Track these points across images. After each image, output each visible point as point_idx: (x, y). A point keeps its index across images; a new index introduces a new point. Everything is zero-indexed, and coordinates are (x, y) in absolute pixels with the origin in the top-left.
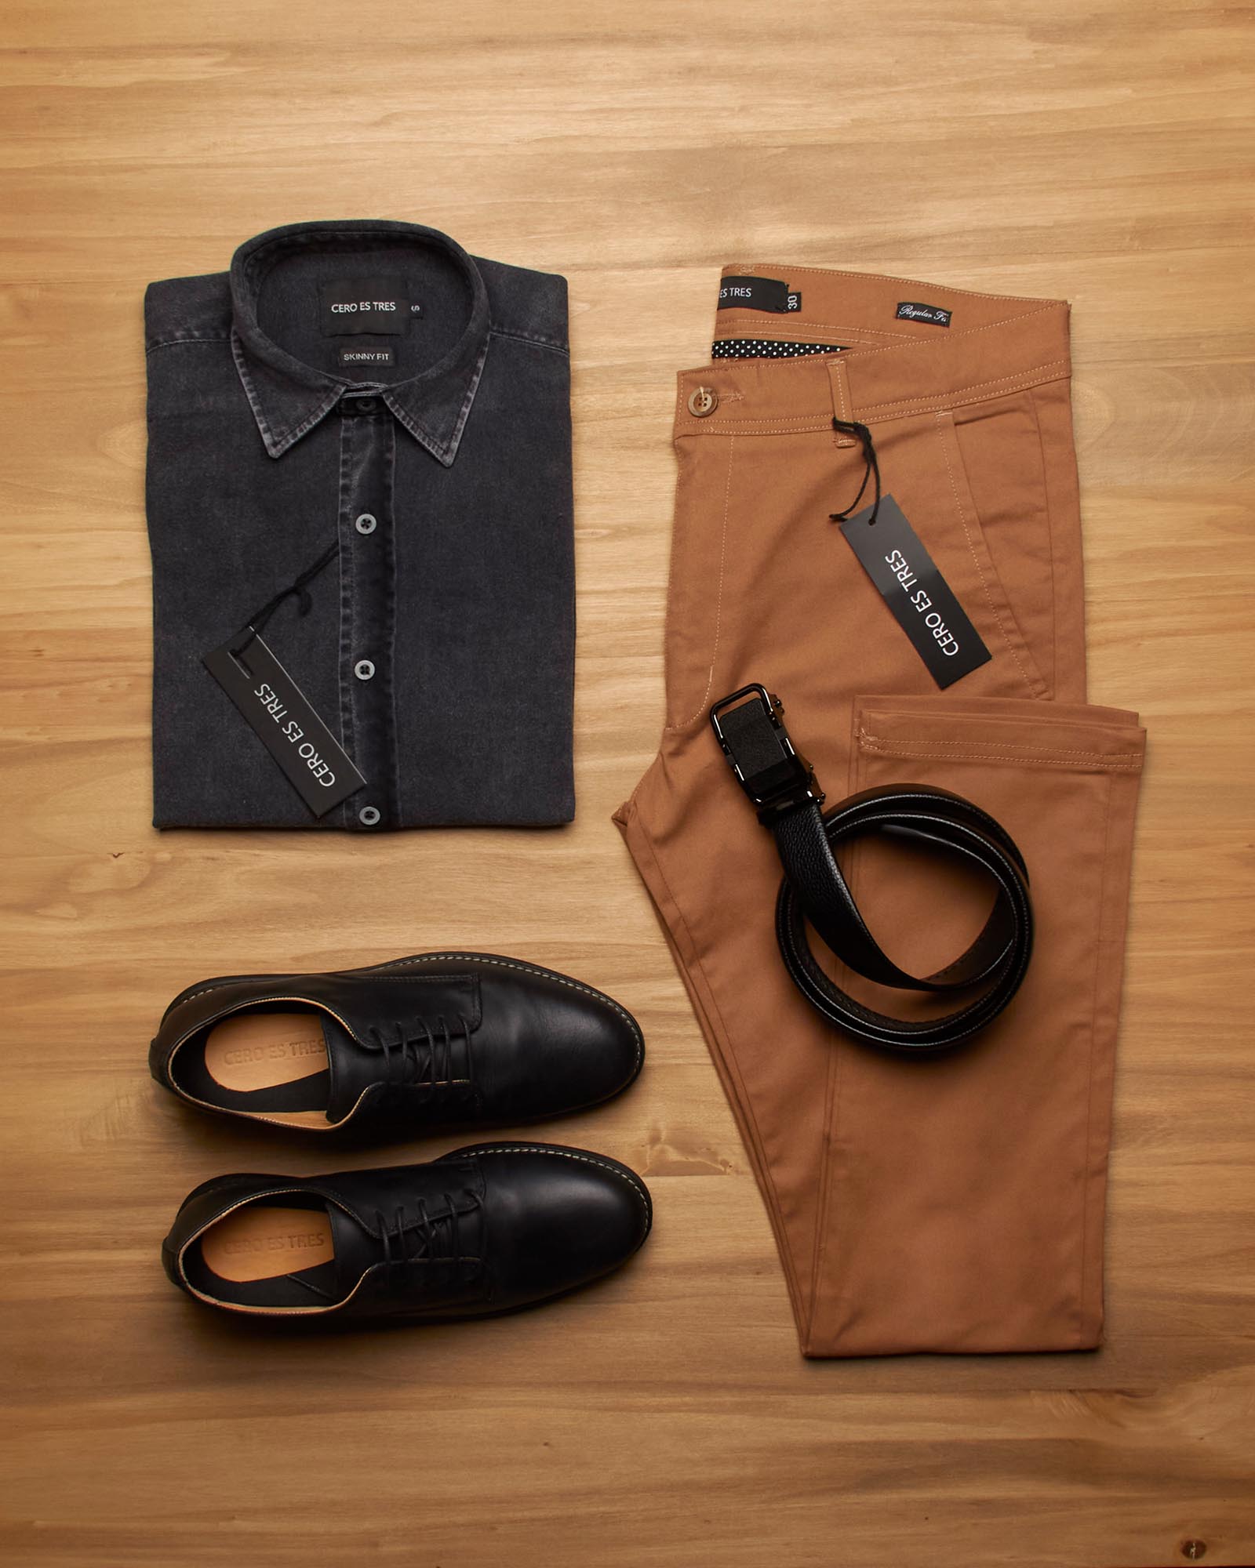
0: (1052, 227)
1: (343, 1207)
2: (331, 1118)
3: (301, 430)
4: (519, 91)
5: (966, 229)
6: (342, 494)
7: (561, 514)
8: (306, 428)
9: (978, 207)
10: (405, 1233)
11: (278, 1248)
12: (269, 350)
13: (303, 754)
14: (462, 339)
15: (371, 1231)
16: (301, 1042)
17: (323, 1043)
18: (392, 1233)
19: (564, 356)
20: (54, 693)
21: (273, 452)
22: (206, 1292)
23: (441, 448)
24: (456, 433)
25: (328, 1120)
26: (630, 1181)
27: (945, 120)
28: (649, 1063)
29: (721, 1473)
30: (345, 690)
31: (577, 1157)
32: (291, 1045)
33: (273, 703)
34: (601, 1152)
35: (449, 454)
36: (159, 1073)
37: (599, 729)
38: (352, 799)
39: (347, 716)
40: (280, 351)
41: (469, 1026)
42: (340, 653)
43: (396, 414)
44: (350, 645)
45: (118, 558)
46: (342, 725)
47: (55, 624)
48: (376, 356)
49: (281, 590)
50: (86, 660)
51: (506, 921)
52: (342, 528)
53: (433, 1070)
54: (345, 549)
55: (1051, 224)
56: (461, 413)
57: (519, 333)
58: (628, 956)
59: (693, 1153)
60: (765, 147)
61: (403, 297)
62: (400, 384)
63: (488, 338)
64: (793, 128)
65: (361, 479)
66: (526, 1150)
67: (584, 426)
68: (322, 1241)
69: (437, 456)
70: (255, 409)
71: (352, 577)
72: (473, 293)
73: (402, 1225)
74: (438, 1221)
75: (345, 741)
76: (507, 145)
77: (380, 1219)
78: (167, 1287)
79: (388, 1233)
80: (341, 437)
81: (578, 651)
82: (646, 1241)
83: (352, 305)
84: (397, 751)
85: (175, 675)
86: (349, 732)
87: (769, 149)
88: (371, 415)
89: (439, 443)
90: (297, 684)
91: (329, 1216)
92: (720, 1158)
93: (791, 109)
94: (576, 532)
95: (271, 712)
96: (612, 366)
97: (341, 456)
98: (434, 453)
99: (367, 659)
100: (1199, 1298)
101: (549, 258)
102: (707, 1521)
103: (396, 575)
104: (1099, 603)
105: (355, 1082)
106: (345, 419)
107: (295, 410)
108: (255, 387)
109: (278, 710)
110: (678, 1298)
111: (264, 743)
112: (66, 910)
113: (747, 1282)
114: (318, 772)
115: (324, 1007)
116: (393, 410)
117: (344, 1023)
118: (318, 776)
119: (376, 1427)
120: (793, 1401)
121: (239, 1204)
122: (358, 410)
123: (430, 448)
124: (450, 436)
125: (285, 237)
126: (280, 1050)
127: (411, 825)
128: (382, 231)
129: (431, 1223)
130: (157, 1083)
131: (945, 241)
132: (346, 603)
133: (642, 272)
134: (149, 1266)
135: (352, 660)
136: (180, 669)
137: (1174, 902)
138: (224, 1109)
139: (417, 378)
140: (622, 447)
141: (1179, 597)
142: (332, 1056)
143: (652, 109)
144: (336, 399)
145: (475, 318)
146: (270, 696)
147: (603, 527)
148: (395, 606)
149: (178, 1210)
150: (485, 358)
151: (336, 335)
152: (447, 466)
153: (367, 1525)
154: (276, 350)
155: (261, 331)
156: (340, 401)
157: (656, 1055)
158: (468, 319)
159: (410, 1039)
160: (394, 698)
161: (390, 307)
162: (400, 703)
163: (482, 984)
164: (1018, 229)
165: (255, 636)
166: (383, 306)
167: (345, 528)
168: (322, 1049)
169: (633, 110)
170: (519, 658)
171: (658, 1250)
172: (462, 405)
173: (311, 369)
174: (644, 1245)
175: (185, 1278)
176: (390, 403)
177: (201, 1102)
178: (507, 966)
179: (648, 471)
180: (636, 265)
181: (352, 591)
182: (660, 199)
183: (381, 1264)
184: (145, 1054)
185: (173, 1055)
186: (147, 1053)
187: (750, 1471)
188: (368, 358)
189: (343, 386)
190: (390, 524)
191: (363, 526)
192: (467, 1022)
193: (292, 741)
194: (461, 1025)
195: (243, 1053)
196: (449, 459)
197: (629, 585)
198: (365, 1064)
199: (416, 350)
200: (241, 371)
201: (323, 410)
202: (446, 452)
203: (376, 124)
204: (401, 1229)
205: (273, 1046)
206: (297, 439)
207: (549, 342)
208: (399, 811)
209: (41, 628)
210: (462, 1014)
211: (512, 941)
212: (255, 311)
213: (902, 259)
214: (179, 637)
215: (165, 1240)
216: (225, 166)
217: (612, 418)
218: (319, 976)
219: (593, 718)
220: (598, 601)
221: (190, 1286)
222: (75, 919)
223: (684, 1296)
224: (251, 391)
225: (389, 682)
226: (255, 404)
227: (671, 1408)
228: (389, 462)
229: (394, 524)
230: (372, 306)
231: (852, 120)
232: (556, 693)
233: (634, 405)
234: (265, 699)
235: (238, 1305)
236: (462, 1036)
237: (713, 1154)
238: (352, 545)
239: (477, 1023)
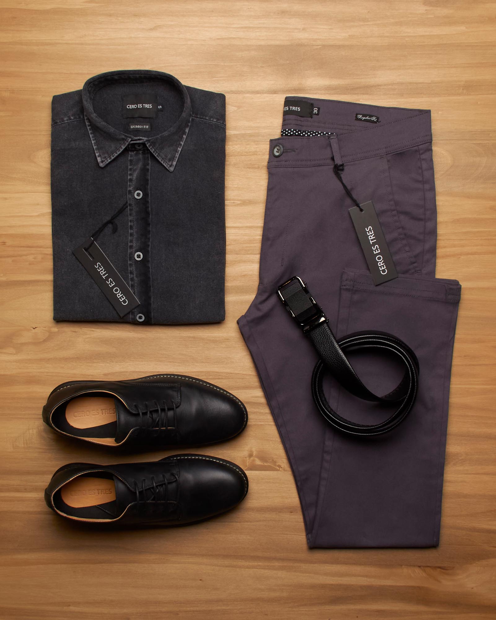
0: (430, 83)
1: (120, 478)
2: (117, 441)
3: (113, 156)
4: (211, 18)
5: (394, 83)
6: (129, 182)
7: (219, 193)
8: (115, 155)
9: (399, 74)
10: (146, 490)
11: (93, 494)
12: (101, 123)
13: (115, 292)
14: (179, 120)
15: (131, 489)
16: (106, 409)
17: (115, 410)
18: (140, 490)
19: (224, 128)
20: (10, 260)
21: (101, 165)
22: (62, 512)
23: (169, 165)
24: (175, 158)
25: (116, 442)
26: (240, 472)
27: (387, 37)
28: (249, 423)
29: (273, 595)
30: (131, 265)
31: (218, 461)
32: (101, 410)
33: (102, 271)
34: (228, 459)
35: (172, 167)
36: (46, 419)
37: (234, 284)
38: (134, 311)
39: (132, 276)
40: (106, 124)
41: (176, 405)
42: (129, 249)
43: (151, 150)
44: (133, 245)
45: (38, 204)
46: (130, 280)
47: (11, 231)
48: (143, 126)
49: (105, 221)
50: (24, 247)
51: (192, 362)
52: (129, 196)
53: (160, 422)
54: (130, 205)
55: (430, 82)
56: (177, 150)
57: (204, 117)
58: (243, 379)
59: (266, 462)
60: (312, 45)
61: (155, 102)
62: (152, 138)
63: (191, 120)
64: (324, 38)
65: (137, 176)
66: (197, 458)
67: (232, 158)
68: (111, 492)
69: (167, 168)
70: (95, 147)
71: (133, 217)
72: (184, 101)
73: (145, 486)
74: (159, 485)
75: (131, 287)
76: (206, 40)
77: (136, 484)
78: (46, 508)
79: (138, 490)
80: (129, 159)
81: (227, 251)
82: (246, 497)
83: (135, 105)
84: (152, 291)
85: (62, 257)
86: (133, 283)
87: (314, 46)
88: (141, 150)
89: (168, 162)
90: (111, 263)
91: (114, 482)
92: (277, 464)
93: (324, 30)
94: (226, 202)
95: (102, 275)
96: (245, 134)
97: (129, 167)
98: (166, 166)
99: (139, 252)
100: (474, 530)
101: (221, 88)
102: (267, 615)
103: (150, 216)
104: (444, 240)
105: (127, 427)
106: (130, 152)
107: (111, 148)
108: (95, 138)
109: (104, 274)
110: (257, 521)
111: (99, 287)
112: (11, 350)
113: (286, 516)
114: (121, 299)
115: (116, 395)
116: (149, 149)
117: (124, 402)
118: (121, 301)
119: (130, 570)
120: (304, 566)
121: (77, 475)
122: (135, 148)
123: (164, 164)
124: (172, 160)
125: (108, 76)
126: (97, 412)
127: (157, 323)
128: (148, 74)
129: (157, 486)
130: (45, 424)
131: (386, 87)
132: (131, 227)
133: (259, 95)
134: (39, 500)
135: (133, 252)
136: (64, 254)
137: (469, 365)
138: (73, 436)
139: (160, 135)
140: (248, 167)
141: (477, 239)
142: (118, 416)
143: (266, 28)
144: (127, 144)
145: (185, 111)
146: (101, 268)
147: (238, 200)
148: (150, 229)
149: (52, 477)
150: (189, 128)
151: (128, 118)
152: (171, 172)
153: (125, 611)
154: (104, 123)
155: (96, 115)
156: (129, 144)
157: (253, 420)
158: (182, 111)
159: (151, 410)
160: (151, 268)
161: (150, 106)
162: (153, 271)
163: (182, 388)
164: (416, 83)
165: (94, 242)
166: (147, 106)
167: (130, 197)
168: (114, 412)
169: (258, 28)
170: (202, 252)
171: (251, 501)
172: (178, 147)
173: (118, 131)
174: (245, 499)
175: (54, 505)
176: (148, 146)
177: (63, 432)
178: (192, 381)
179: (258, 178)
180: (257, 92)
181: (133, 222)
182: (268, 65)
183: (135, 502)
184: (40, 412)
185: (52, 413)
186: (42, 411)
187: (285, 594)
188: (140, 127)
189: (130, 138)
190: (148, 195)
191: (137, 195)
192: (175, 404)
193: (111, 286)
194: (172, 405)
195: (81, 413)
196: (172, 169)
197: (248, 225)
198: (132, 419)
199: (160, 124)
200: (90, 132)
201: (122, 148)
202: (171, 166)
203: (151, 29)
204: (144, 488)
205: (94, 410)
206: (111, 160)
207: (217, 122)
208: (152, 317)
209: (5, 233)
210: (173, 400)
211: (194, 370)
212: (92, 106)
213: (367, 94)
214: (63, 241)
215: (46, 489)
216: (89, 44)
217: (244, 155)
218: (114, 382)
219: (232, 279)
220: (235, 231)
221: (55, 509)
222: (15, 354)
223: (260, 521)
224: (93, 140)
225: (148, 261)
226: (95, 146)
227: (254, 567)
228: (148, 170)
229: (150, 195)
230: (143, 106)
231: (349, 35)
232: (218, 267)
233: (254, 150)
234: (99, 269)
235: (75, 517)
236: (173, 409)
237: (274, 462)
238: (133, 203)
239: (179, 404)
